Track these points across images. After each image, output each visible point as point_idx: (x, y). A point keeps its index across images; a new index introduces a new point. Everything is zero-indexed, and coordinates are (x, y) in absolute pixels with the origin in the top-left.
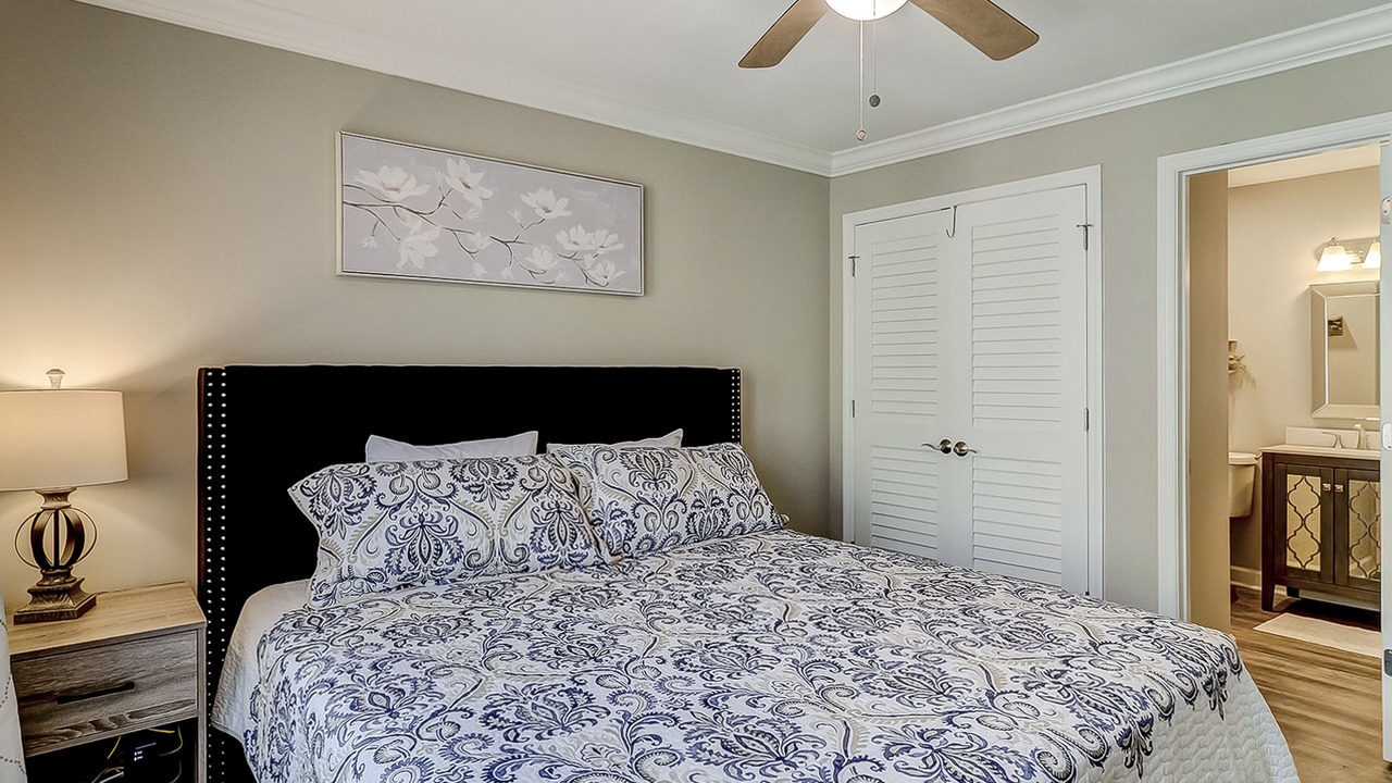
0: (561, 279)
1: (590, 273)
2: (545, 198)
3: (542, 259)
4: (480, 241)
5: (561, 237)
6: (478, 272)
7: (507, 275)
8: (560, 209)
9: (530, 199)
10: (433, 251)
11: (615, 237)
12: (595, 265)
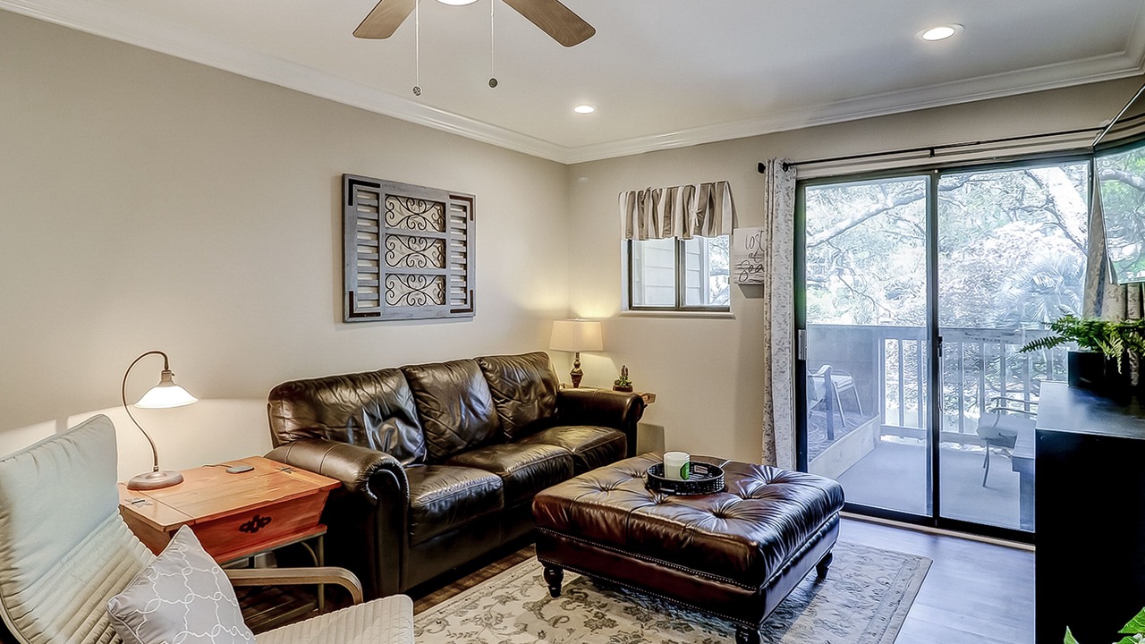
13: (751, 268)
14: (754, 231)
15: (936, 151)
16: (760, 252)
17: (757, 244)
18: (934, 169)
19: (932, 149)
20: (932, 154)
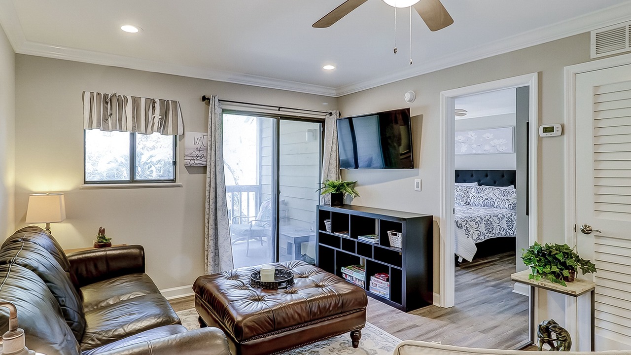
0: (491, 151)
1: (499, 149)
2: (488, 135)
3: (487, 147)
4: (474, 146)
5: (491, 142)
6: (474, 152)
7: (479, 152)
8: (491, 136)
9: (484, 136)
10: (466, 149)
11: (505, 140)
12: (499, 147)
13: (197, 156)
14: (199, 135)
15: (281, 109)
16: (202, 147)
17: (201, 143)
18: (278, 117)
19: (280, 108)
20: (279, 110)
